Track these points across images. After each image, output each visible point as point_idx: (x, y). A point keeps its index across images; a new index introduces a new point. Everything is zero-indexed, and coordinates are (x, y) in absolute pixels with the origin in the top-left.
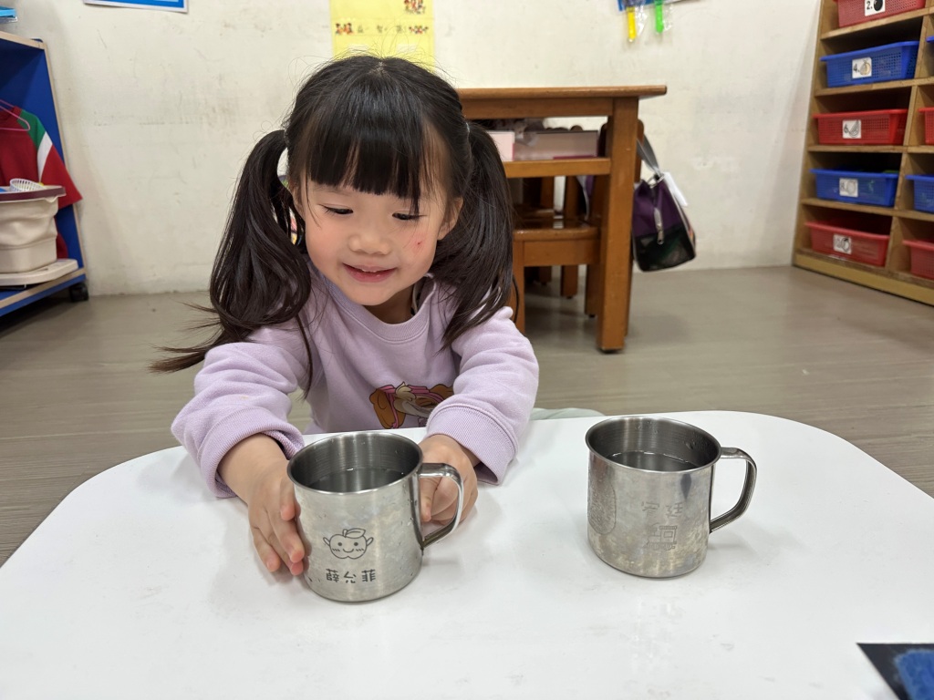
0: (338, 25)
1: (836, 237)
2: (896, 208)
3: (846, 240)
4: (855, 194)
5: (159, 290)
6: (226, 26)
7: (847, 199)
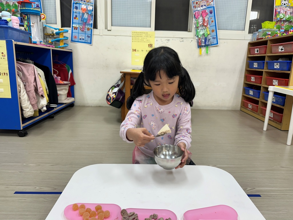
0: (133, 49)
1: (249, 104)
2: (260, 99)
3: (251, 105)
4: (252, 94)
5: (88, 105)
6: (108, 48)
7: (251, 95)
